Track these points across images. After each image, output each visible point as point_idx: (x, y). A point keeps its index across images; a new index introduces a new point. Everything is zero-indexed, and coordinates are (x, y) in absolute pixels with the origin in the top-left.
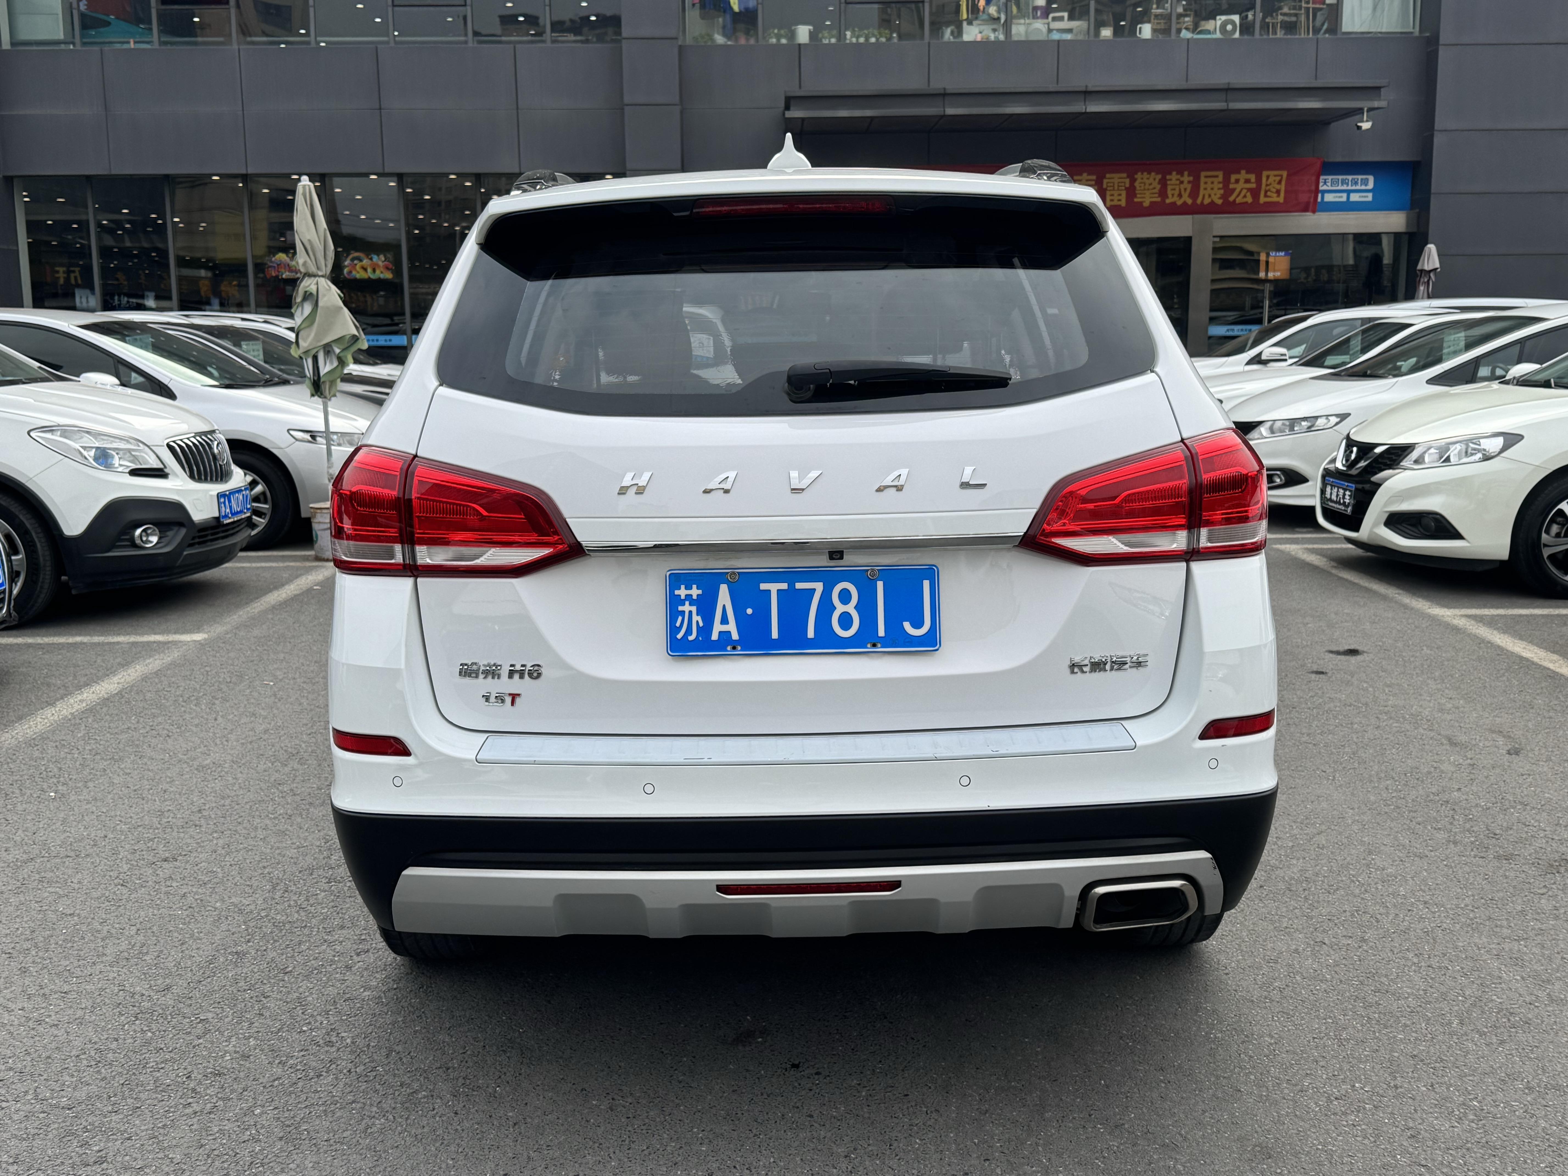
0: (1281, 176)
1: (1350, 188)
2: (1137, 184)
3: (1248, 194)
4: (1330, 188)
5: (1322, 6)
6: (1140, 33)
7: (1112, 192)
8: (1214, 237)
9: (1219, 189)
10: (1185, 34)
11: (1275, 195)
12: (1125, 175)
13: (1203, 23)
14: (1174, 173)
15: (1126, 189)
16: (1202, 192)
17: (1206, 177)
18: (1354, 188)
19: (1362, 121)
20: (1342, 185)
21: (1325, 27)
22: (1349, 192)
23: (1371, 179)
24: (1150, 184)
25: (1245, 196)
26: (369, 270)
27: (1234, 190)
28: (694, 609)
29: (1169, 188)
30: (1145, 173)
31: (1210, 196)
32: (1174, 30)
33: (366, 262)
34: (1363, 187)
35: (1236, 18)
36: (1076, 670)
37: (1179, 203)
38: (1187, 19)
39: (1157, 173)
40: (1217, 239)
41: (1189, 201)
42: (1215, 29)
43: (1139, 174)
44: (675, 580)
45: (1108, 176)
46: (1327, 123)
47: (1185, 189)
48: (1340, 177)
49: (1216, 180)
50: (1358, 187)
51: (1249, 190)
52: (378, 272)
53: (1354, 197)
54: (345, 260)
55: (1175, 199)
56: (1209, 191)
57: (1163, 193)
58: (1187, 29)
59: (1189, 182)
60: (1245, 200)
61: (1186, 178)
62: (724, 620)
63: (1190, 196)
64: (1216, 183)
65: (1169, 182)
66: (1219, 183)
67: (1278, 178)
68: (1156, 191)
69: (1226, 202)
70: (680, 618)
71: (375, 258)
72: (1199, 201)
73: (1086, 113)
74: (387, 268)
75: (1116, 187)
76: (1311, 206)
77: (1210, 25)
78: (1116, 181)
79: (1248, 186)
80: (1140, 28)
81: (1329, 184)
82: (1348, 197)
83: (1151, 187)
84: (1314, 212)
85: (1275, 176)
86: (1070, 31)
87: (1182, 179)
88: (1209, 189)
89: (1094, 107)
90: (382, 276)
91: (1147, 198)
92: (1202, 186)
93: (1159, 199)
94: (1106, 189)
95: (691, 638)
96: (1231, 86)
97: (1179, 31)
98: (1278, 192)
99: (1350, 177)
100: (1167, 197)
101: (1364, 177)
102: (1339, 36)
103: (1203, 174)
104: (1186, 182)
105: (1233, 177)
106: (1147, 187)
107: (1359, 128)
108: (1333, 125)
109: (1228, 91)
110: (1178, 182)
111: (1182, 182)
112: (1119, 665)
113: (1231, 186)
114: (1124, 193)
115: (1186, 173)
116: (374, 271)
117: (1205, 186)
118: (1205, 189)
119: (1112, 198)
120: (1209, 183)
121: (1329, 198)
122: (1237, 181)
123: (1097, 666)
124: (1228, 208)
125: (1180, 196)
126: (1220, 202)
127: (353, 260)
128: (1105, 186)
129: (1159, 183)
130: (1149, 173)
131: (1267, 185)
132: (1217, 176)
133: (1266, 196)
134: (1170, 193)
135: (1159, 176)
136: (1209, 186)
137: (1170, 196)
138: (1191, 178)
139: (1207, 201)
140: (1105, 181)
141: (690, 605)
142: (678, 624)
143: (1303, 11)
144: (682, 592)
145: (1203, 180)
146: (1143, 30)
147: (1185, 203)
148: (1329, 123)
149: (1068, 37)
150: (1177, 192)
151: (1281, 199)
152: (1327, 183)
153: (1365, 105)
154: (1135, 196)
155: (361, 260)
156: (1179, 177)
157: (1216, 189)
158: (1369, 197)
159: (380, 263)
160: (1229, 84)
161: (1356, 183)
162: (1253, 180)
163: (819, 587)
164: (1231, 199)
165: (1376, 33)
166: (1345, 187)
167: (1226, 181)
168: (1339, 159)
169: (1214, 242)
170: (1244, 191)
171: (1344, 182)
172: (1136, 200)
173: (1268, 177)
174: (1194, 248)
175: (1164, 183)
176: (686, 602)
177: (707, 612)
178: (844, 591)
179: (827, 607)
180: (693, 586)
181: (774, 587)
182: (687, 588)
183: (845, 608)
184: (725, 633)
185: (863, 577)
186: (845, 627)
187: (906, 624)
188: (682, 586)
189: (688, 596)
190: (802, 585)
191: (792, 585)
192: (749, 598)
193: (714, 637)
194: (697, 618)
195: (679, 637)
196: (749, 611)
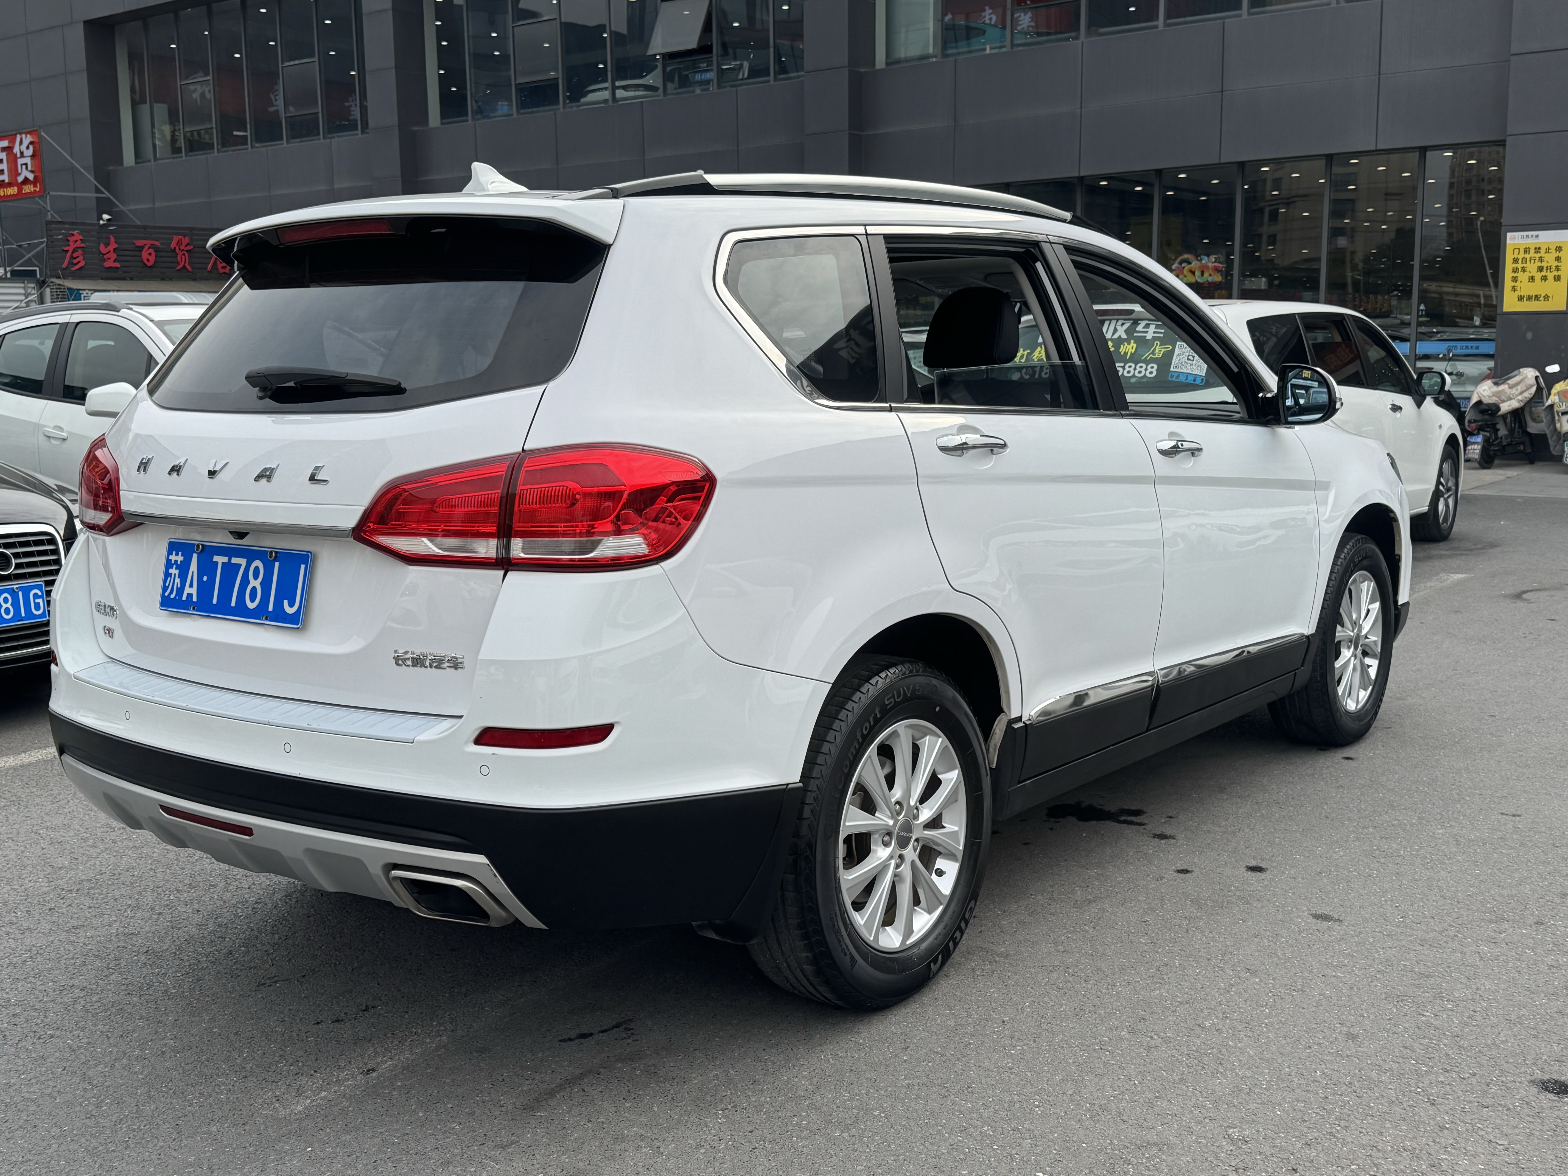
26: (1197, 273)
28: (177, 572)
33: (1195, 264)
36: (400, 662)
44: (173, 547)
52: (1206, 275)
54: (1173, 264)
62: (191, 586)
70: (169, 578)
71: (1205, 259)
74: (1216, 270)
90: (1210, 279)
95: (172, 596)
112: (438, 663)
116: (1202, 273)
123: (418, 662)
127: (1181, 263)
141: (176, 569)
142: (167, 585)
144: (173, 558)
155: (1190, 263)
159: (1210, 265)
163: (243, 562)
176: (174, 566)
177: (183, 576)
178: (257, 568)
179: (245, 582)
180: (180, 553)
181: (220, 560)
182: (177, 554)
183: (255, 584)
184: (190, 595)
185: (268, 557)
186: (253, 600)
187: (286, 602)
188: (174, 552)
189: (176, 561)
190: (235, 560)
191: (230, 560)
192: (207, 567)
193: (184, 598)
194: (178, 580)
195: (167, 594)
196: (205, 578)
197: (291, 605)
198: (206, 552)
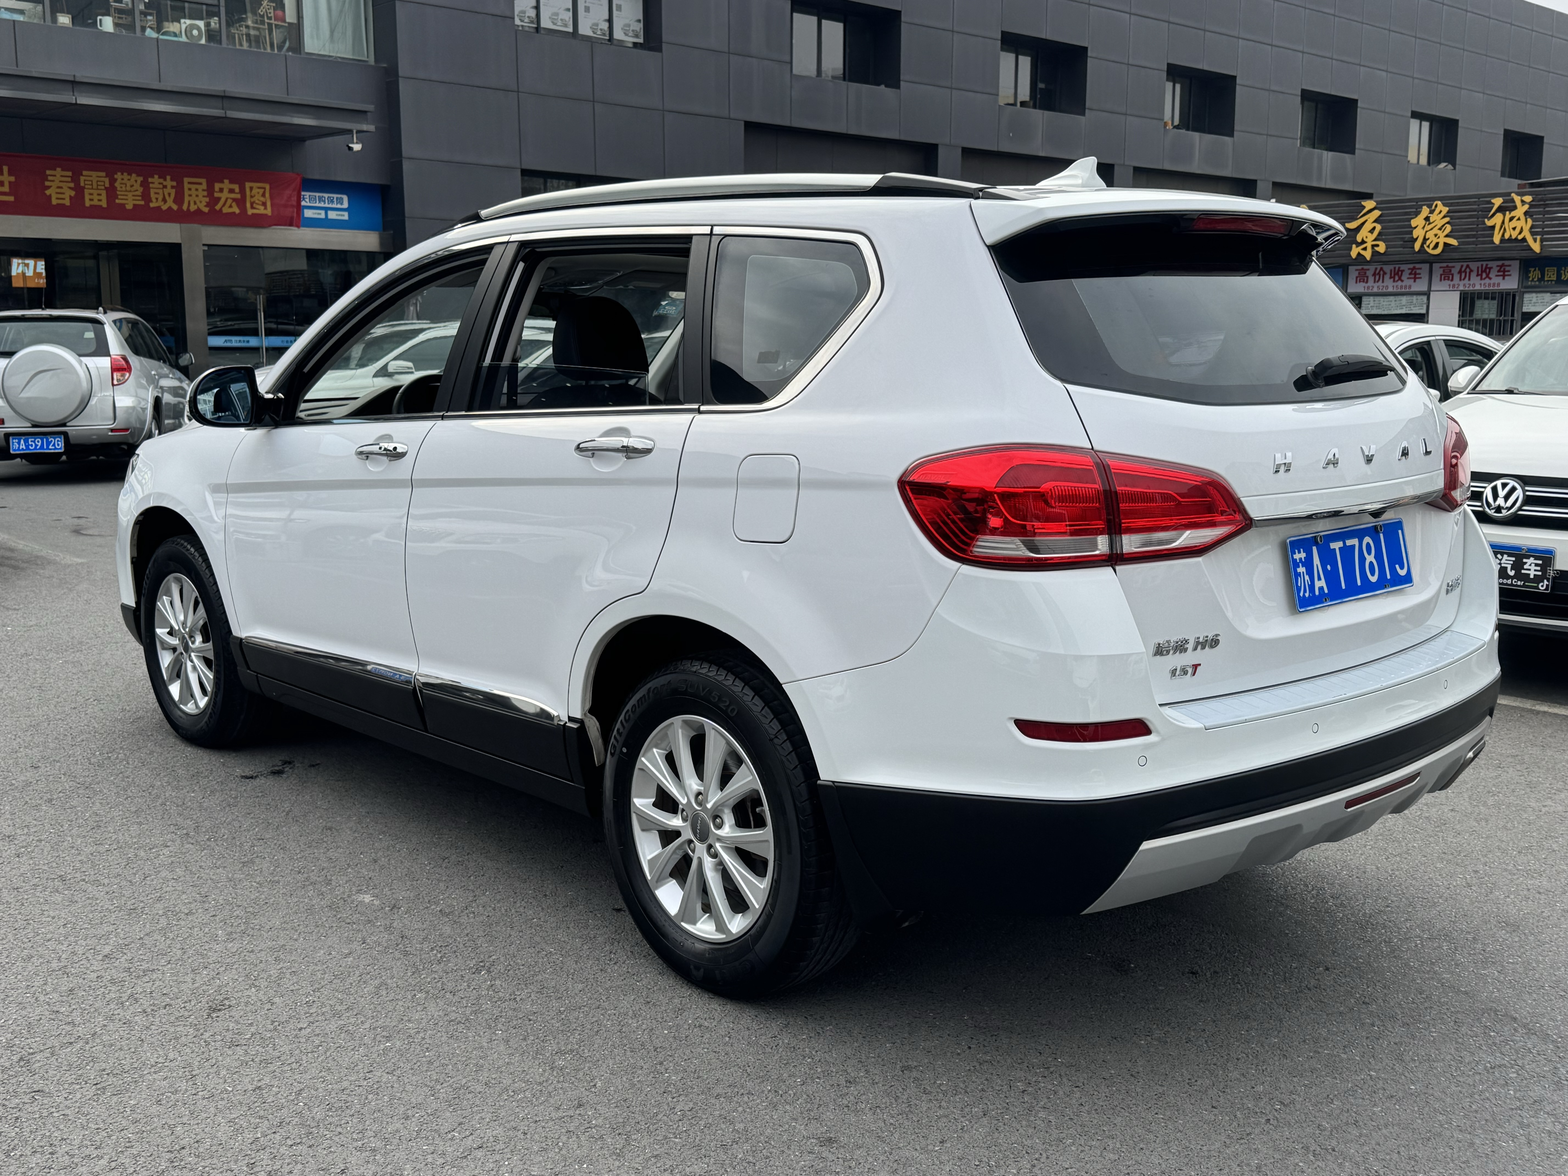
0: (265, 188)
1: (327, 205)
2: (117, 184)
3: (234, 204)
4: (309, 204)
5: (283, 24)
6: (101, 26)
7: (91, 191)
8: (204, 245)
9: (204, 196)
10: (150, 33)
11: (262, 208)
12: (104, 174)
13: (166, 24)
14: (156, 177)
15: (106, 188)
16: (187, 199)
17: (189, 183)
18: (330, 206)
19: (353, 143)
20: (320, 202)
21: (287, 44)
22: (326, 209)
23: (345, 198)
24: (132, 186)
25: (231, 206)
27: (219, 199)
29: (152, 191)
30: (125, 174)
31: (195, 203)
32: (138, 25)
34: (339, 206)
35: (201, 24)
37: (164, 207)
38: (149, 18)
39: (138, 175)
40: (206, 248)
41: (175, 207)
42: (181, 32)
43: (119, 174)
45: (85, 173)
46: (303, 140)
47: (169, 194)
48: (317, 194)
49: (200, 187)
50: (334, 206)
51: (234, 200)
53: (332, 215)
55: (160, 203)
56: (194, 198)
57: (146, 196)
58: (151, 28)
59: (172, 187)
60: (231, 210)
61: (169, 183)
62: (1319, 579)
63: (175, 201)
64: (200, 190)
65: (151, 185)
66: (204, 190)
67: (261, 191)
68: (139, 193)
69: (212, 211)
72: (185, 207)
73: (76, 104)
75: (95, 186)
76: (295, 219)
77: (173, 27)
78: (95, 180)
79: (233, 196)
80: (101, 20)
81: (307, 200)
82: (326, 214)
83: (133, 189)
84: (298, 227)
85: (259, 188)
86: (21, 12)
87: (165, 183)
88: (194, 196)
89: (85, 100)
91: (130, 200)
92: (187, 192)
93: (142, 203)
94: (84, 188)
96: (227, 94)
97: (143, 29)
98: (264, 204)
99: (326, 195)
100: (152, 201)
101: (339, 196)
102: (303, 56)
103: (186, 180)
104: (169, 187)
105: (217, 186)
106: (128, 188)
107: (350, 149)
108: (308, 143)
109: (224, 98)
110: (161, 186)
111: (165, 187)
112: (1456, 585)
113: (216, 195)
114: (104, 193)
115: (168, 178)
117: (190, 192)
118: (190, 195)
119: (91, 197)
120: (193, 190)
121: (308, 213)
122: (221, 190)
124: (214, 217)
125: (164, 200)
126: (206, 210)
128: (82, 184)
129: (141, 185)
130: (130, 174)
131: (252, 197)
132: (200, 184)
133: (252, 207)
134: (153, 196)
135: (141, 179)
136: (193, 192)
137: (154, 200)
138: (174, 184)
139: (193, 208)
140: (82, 178)
142: (1299, 585)
143: (266, 26)
145: (186, 186)
146: (103, 22)
147: (170, 208)
148: (305, 141)
149: (20, 18)
150: (160, 198)
151: (269, 212)
152: (308, 198)
153: (354, 126)
154: (116, 197)
156: (161, 180)
157: (200, 196)
158: (345, 216)
160: (224, 91)
161: (332, 201)
162: (237, 190)
163: (1354, 542)
164: (218, 207)
165: (336, 57)
166: (322, 205)
167: (210, 190)
168: (317, 177)
169: (204, 251)
170: (229, 201)
171: (321, 199)
172: (117, 201)
173: (251, 188)
174: (184, 256)
175: (145, 185)
176: (1300, 564)
177: (1310, 572)
178: (1368, 545)
179: (1362, 559)
180: (1302, 550)
181: (1336, 546)
182: (1299, 552)
183: (1370, 558)
184: (1321, 589)
185: (1374, 532)
186: (1373, 574)
187: (1397, 566)
188: (1296, 551)
189: (1300, 559)
190: (1349, 542)
191: (1344, 543)
192: (1327, 557)
193: (1317, 593)
194: (1307, 578)
195: (1301, 594)
196: (1329, 567)
197: (1402, 568)
198: (1321, 543)
